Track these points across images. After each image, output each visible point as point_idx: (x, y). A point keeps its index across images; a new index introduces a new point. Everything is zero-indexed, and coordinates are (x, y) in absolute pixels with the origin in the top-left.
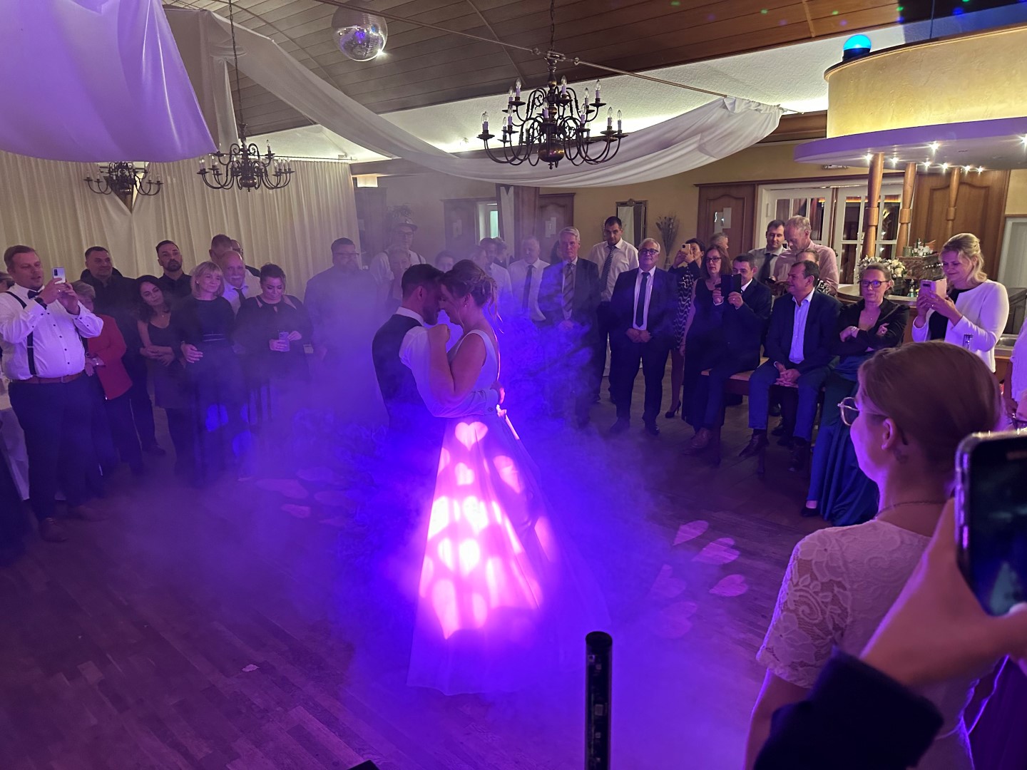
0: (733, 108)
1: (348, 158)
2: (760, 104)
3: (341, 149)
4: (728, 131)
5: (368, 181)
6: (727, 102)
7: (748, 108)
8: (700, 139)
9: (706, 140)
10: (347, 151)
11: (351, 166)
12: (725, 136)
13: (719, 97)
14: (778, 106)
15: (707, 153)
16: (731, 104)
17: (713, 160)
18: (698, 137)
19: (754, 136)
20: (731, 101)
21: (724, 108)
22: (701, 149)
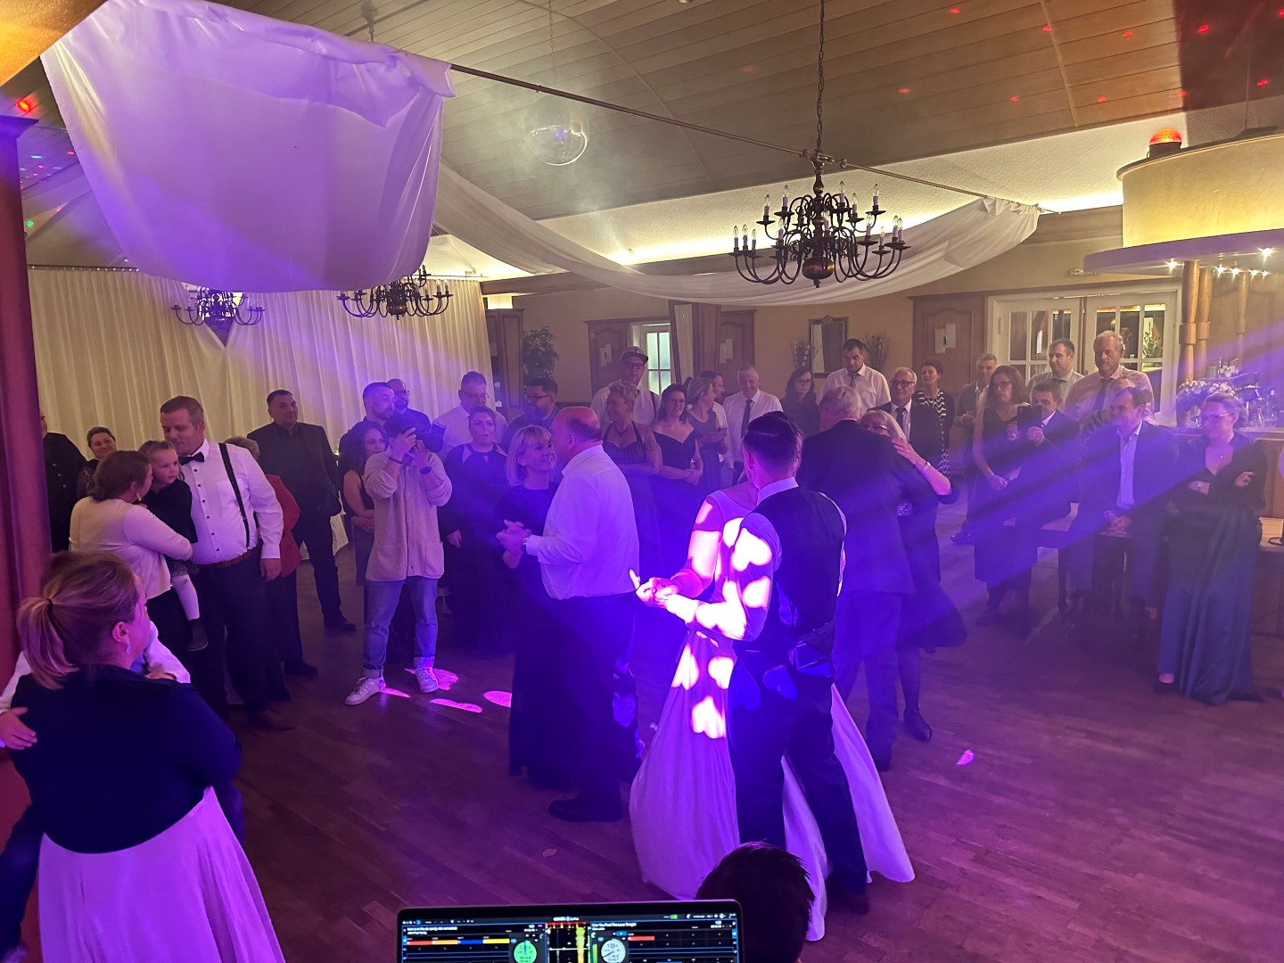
0: (994, 210)
1: (478, 274)
2: (1019, 205)
3: (468, 264)
4: (981, 236)
5: (503, 302)
6: (987, 203)
7: (1007, 209)
8: (949, 246)
9: (954, 247)
10: (475, 266)
11: (481, 284)
12: (976, 242)
13: (978, 197)
14: (1036, 205)
15: (953, 262)
16: (990, 205)
17: (961, 269)
18: (945, 244)
19: (1010, 240)
20: (991, 202)
21: (981, 210)
22: (948, 257)
